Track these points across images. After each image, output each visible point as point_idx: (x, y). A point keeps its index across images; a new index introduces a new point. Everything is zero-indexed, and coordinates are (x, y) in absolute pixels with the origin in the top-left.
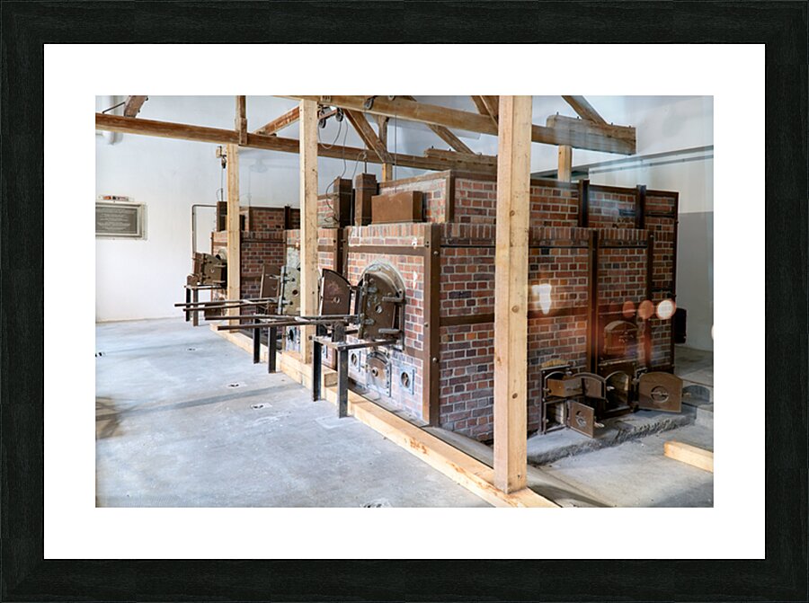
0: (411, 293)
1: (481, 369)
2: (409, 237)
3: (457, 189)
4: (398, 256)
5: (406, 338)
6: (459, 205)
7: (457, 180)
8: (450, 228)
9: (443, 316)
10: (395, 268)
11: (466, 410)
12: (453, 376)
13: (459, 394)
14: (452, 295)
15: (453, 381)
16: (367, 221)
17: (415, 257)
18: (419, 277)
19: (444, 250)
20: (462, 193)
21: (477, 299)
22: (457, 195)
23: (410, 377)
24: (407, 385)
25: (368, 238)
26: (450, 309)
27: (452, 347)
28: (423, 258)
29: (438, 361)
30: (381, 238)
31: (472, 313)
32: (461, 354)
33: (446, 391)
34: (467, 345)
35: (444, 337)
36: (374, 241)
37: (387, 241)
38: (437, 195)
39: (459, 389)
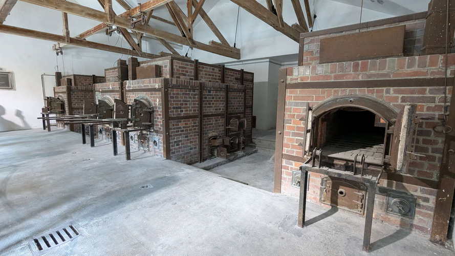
0: (156, 107)
1: (186, 137)
2: (154, 84)
3: (174, 64)
4: (149, 92)
5: (155, 126)
6: (175, 71)
7: (174, 61)
8: (172, 80)
9: (170, 116)
10: (148, 98)
11: (181, 153)
12: (175, 140)
13: (177, 147)
14: (174, 108)
15: (175, 142)
16: (134, 78)
17: (157, 92)
18: (159, 101)
19: (170, 89)
20: (176, 66)
21: (184, 110)
22: (174, 67)
23: (157, 142)
24: (156, 145)
25: (135, 86)
26: (173, 113)
27: (174, 129)
28: (160, 93)
29: (169, 134)
30: (141, 85)
31: (182, 115)
32: (179, 131)
33: (173, 146)
34: (180, 128)
35: (170, 125)
36: (138, 86)
37: (144, 86)
38: (166, 66)
39: (178, 145)
